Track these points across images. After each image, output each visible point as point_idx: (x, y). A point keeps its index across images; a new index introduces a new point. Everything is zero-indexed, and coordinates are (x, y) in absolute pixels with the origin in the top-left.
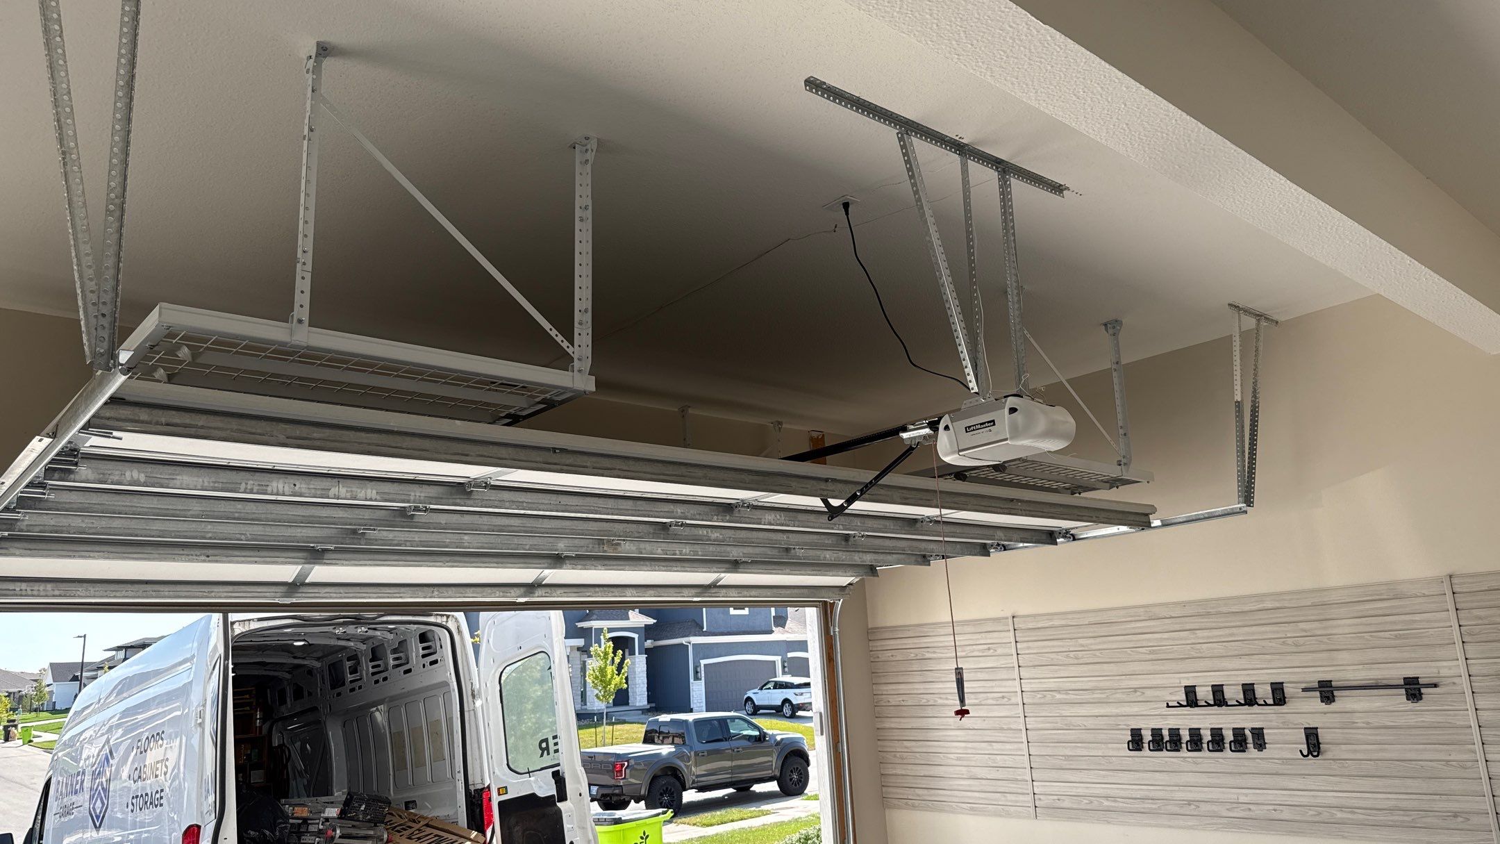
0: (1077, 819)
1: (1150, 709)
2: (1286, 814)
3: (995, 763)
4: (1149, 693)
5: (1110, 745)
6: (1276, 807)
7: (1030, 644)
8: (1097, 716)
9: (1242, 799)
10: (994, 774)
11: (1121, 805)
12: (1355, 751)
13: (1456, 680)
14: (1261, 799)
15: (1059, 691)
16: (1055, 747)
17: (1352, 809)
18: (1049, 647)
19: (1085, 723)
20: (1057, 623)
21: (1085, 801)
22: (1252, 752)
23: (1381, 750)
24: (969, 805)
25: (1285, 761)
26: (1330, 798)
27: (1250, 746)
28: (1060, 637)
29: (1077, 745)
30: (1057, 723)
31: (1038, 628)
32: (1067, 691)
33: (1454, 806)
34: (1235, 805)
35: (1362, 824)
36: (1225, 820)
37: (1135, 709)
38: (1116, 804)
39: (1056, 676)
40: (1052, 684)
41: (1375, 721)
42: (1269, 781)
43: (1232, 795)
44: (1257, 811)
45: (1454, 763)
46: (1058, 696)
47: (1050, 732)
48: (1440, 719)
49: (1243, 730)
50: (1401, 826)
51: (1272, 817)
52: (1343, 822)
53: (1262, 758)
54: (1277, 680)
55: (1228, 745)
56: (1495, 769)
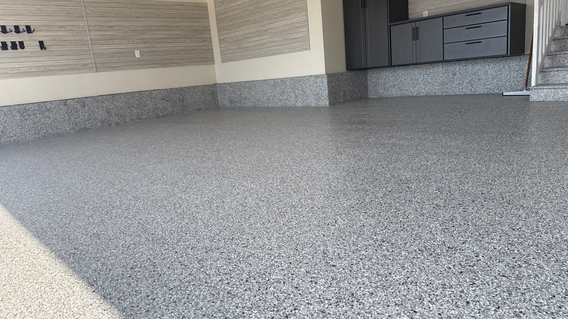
2: (33, 70)
6: (30, 68)
9: (16, 66)
12: (56, 48)
13: (85, 27)
14: (23, 66)
17: (56, 66)
22: (20, 50)
23: (64, 47)
25: (32, 52)
26: (49, 63)
27: (18, 47)
33: (85, 62)
34: (13, 69)
35: (59, 70)
36: (10, 75)
41: (62, 39)
42: (26, 59)
43: (12, 65)
44: (22, 70)
45: (84, 50)
48: (80, 38)
49: (15, 42)
50: (71, 69)
51: (28, 71)
52: (53, 70)
53: (23, 52)
54: (28, 24)
55: (9, 47)
56: (95, 52)
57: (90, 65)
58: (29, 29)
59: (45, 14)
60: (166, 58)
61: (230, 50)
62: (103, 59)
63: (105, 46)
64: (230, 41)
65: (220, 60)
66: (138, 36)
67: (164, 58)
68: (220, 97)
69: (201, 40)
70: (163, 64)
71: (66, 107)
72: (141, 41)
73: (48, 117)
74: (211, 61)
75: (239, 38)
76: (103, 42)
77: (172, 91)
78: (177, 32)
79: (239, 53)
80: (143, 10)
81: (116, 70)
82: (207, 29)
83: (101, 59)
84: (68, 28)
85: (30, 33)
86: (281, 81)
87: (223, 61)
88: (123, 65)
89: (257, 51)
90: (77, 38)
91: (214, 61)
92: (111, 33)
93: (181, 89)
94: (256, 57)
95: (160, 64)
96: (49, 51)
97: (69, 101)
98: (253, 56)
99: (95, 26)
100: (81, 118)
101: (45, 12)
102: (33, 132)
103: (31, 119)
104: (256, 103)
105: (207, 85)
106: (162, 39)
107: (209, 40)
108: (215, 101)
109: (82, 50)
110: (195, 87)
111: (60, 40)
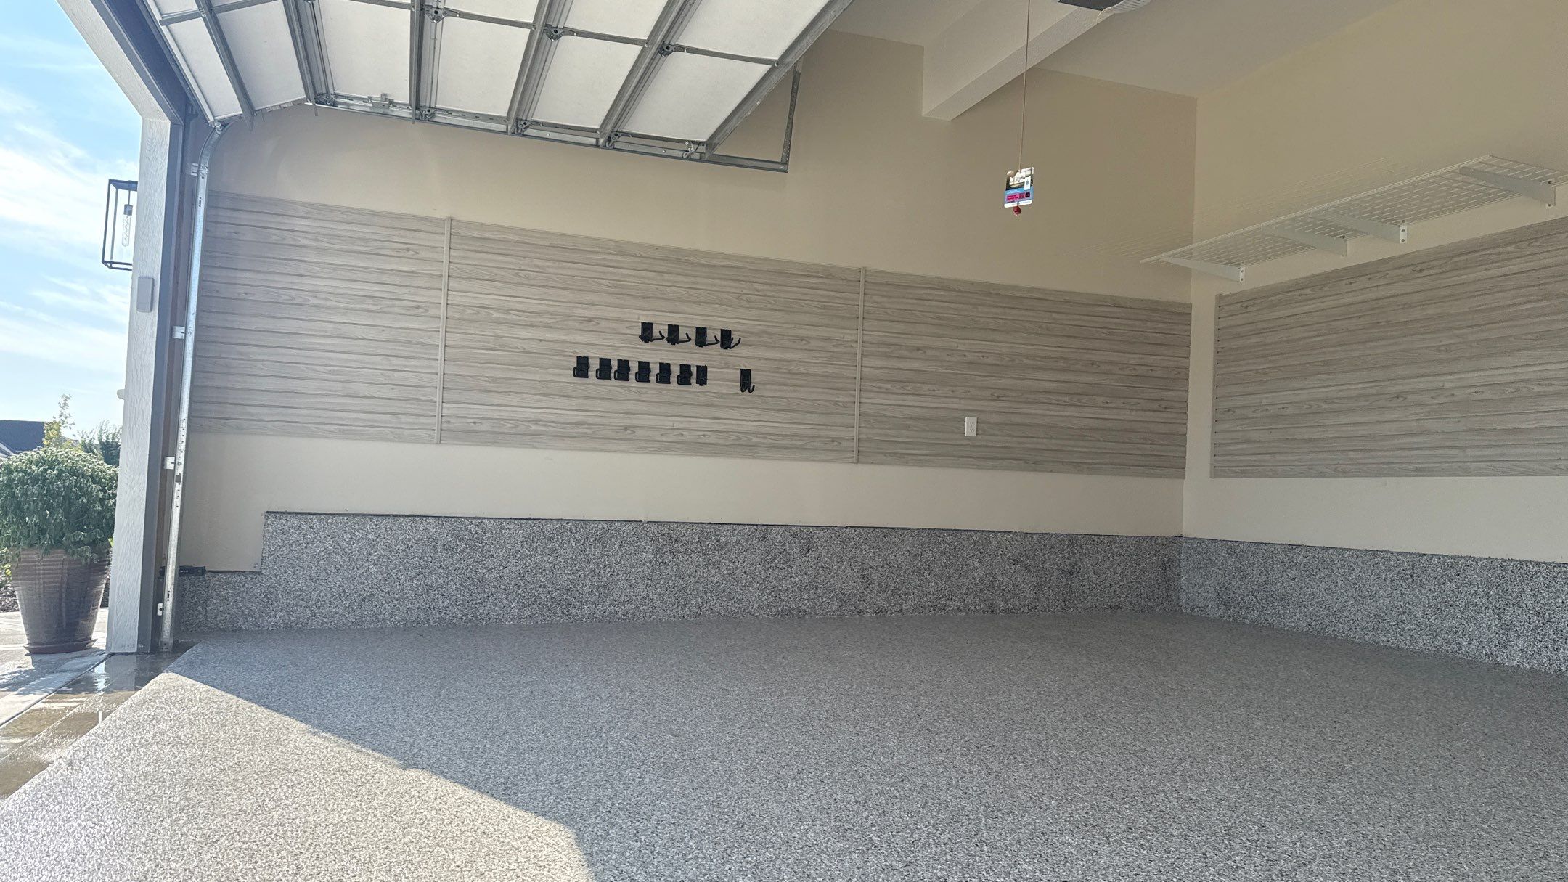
0: (495, 443)
1: (604, 339)
2: (713, 439)
3: (392, 380)
4: (604, 324)
5: (550, 371)
6: (706, 433)
7: (469, 254)
8: (541, 341)
9: (678, 426)
10: (386, 392)
11: (552, 429)
12: (776, 390)
13: (854, 345)
14: (693, 426)
15: (498, 310)
16: (481, 367)
17: (764, 435)
18: (495, 261)
19: (525, 347)
20: (509, 237)
21: (509, 425)
22: (695, 386)
23: (795, 391)
24: (336, 427)
25: (721, 396)
26: (749, 426)
27: (693, 380)
28: (512, 253)
29: (510, 367)
30: (488, 343)
31: (484, 239)
32: (508, 311)
33: (834, 434)
34: (670, 431)
35: (770, 447)
36: (658, 444)
37: (586, 338)
38: (547, 429)
39: (499, 293)
40: (489, 300)
41: (794, 368)
42: (705, 411)
43: (668, 422)
44: (688, 436)
45: (840, 404)
46: (496, 315)
47: (478, 351)
48: (837, 371)
49: (689, 366)
50: (797, 448)
51: (701, 441)
52: (755, 445)
53: (701, 392)
54: (726, 328)
55: (673, 379)
56: (865, 409)
57: (845, 444)
58: (726, 339)
59: (769, 306)
60: (1044, 447)
61: (1248, 441)
62: (880, 431)
63: (891, 396)
64: (1255, 415)
65: (1207, 469)
66: (981, 378)
67: (1039, 446)
68: (1188, 580)
69: (1155, 405)
70: (1033, 461)
71: (765, 547)
72: (987, 393)
73: (717, 566)
74: (1175, 467)
75: (1290, 411)
76: (889, 386)
77: (1045, 541)
78: (1090, 379)
79: (1280, 453)
80: (1008, 311)
81: (906, 463)
82: (1181, 376)
83: (875, 431)
84: (814, 343)
85: (726, 348)
86: (1441, 564)
87: (1218, 472)
88: (924, 452)
89: (1352, 455)
90: (831, 370)
91: (1184, 468)
92: (915, 365)
93: (1072, 540)
94: (1345, 473)
95: (1026, 461)
96: (759, 396)
97: (775, 530)
98: (1336, 470)
99: (879, 344)
100: (793, 580)
101: (771, 300)
102: (672, 600)
103: (677, 564)
104: (1326, 621)
105: (1152, 538)
106: (1045, 392)
107: (1182, 407)
108: (1168, 590)
109: (836, 403)
110: (1113, 539)
111: (790, 372)
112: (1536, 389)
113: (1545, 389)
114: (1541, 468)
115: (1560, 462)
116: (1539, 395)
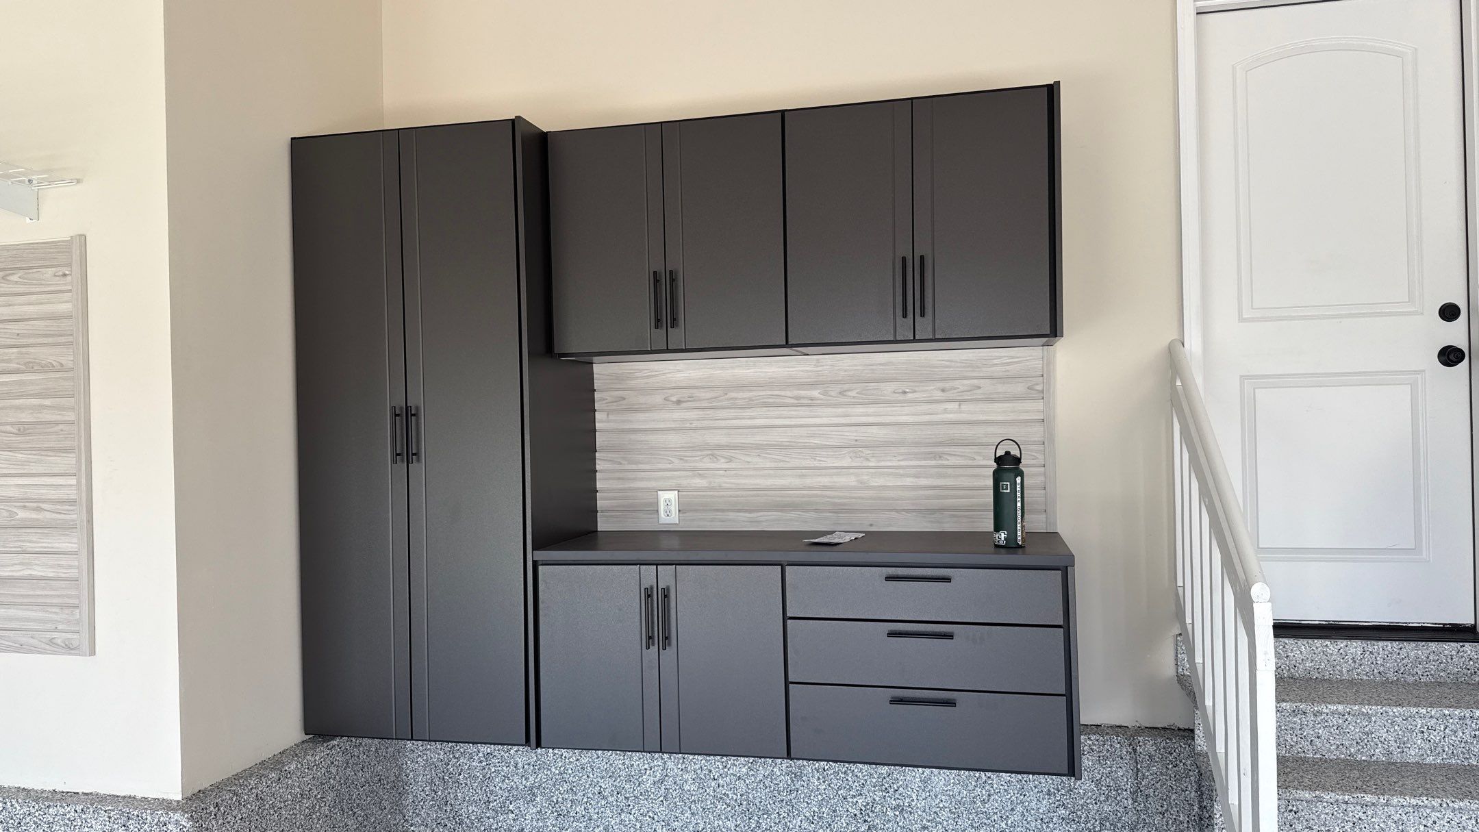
112: (22, 514)
113: (34, 515)
114: (32, 641)
115: (55, 635)
116: (25, 526)
